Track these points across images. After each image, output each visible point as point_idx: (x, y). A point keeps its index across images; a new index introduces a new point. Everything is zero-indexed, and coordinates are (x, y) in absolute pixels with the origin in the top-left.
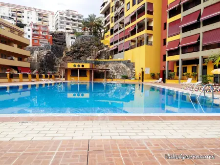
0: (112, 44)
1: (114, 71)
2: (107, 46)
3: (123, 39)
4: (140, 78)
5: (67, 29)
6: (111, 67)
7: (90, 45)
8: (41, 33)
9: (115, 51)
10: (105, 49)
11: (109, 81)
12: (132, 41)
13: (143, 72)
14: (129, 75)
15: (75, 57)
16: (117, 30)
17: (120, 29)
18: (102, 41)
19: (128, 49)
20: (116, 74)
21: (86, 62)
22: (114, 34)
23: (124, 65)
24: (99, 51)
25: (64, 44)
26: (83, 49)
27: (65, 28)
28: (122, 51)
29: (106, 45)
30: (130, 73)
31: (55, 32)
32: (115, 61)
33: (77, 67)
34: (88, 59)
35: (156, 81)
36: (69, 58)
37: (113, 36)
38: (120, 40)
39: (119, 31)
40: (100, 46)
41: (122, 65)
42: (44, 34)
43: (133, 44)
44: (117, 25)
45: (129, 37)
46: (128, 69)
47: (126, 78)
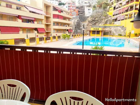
0: (114, 15)
1: (114, 31)
2: (110, 17)
3: (120, 13)
4: (128, 36)
5: (85, 3)
6: (113, 30)
7: (101, 16)
8: (72, 7)
9: (116, 20)
10: (110, 18)
11: (111, 37)
12: (126, 15)
13: (130, 33)
14: (123, 34)
15: (93, 24)
16: (118, 8)
17: (120, 7)
18: (108, 13)
19: (123, 20)
20: (115, 33)
21: (100, 27)
22: (116, 10)
23: (120, 28)
24: (106, 20)
25: (84, 13)
26: (98, 19)
27: (84, 2)
28: (120, 20)
29: (110, 15)
30: (123, 33)
31: (79, 6)
32: (115, 26)
33: (95, 30)
34: (100, 25)
35: (137, 37)
36: (90, 24)
37: (115, 11)
38: (119, 14)
39: (119, 9)
40: (106, 16)
41: (119, 28)
42: (73, 8)
43: (126, 17)
44: (118, 5)
45: (124, 13)
46: (122, 31)
47: (121, 35)
